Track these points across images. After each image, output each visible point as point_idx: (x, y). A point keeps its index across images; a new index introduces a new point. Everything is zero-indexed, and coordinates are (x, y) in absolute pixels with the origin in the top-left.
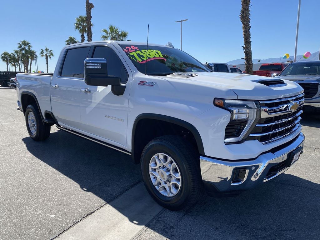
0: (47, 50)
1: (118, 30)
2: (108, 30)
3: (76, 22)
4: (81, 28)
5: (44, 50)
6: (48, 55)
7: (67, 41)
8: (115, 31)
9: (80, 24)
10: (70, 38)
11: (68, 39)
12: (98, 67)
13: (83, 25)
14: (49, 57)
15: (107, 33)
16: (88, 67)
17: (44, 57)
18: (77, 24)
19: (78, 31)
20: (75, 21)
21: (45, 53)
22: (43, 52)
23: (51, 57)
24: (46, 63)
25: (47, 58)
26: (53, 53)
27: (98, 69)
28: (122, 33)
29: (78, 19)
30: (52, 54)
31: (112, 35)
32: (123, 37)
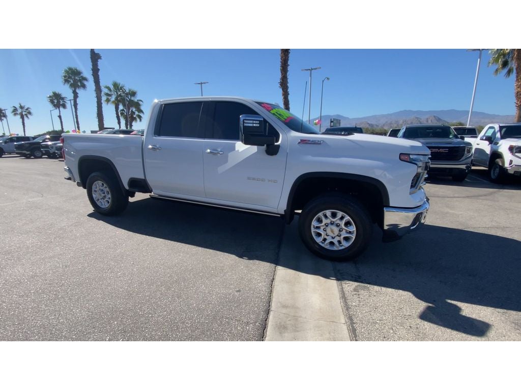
0: (21, 107)
1: (125, 88)
2: (112, 87)
3: (64, 75)
4: (72, 82)
5: (18, 106)
6: (24, 114)
7: (50, 97)
8: (121, 88)
9: (70, 77)
10: (53, 93)
11: (51, 94)
12: (257, 125)
13: (75, 79)
14: (25, 116)
15: (110, 90)
16: (245, 125)
17: (19, 117)
18: (65, 77)
19: (67, 86)
20: (62, 73)
21: (19, 111)
22: (15, 110)
23: (29, 116)
24: (22, 123)
25: (22, 117)
26: (31, 111)
27: (255, 126)
28: (130, 91)
29: (66, 71)
30: (30, 113)
31: (117, 93)
32: (131, 96)
